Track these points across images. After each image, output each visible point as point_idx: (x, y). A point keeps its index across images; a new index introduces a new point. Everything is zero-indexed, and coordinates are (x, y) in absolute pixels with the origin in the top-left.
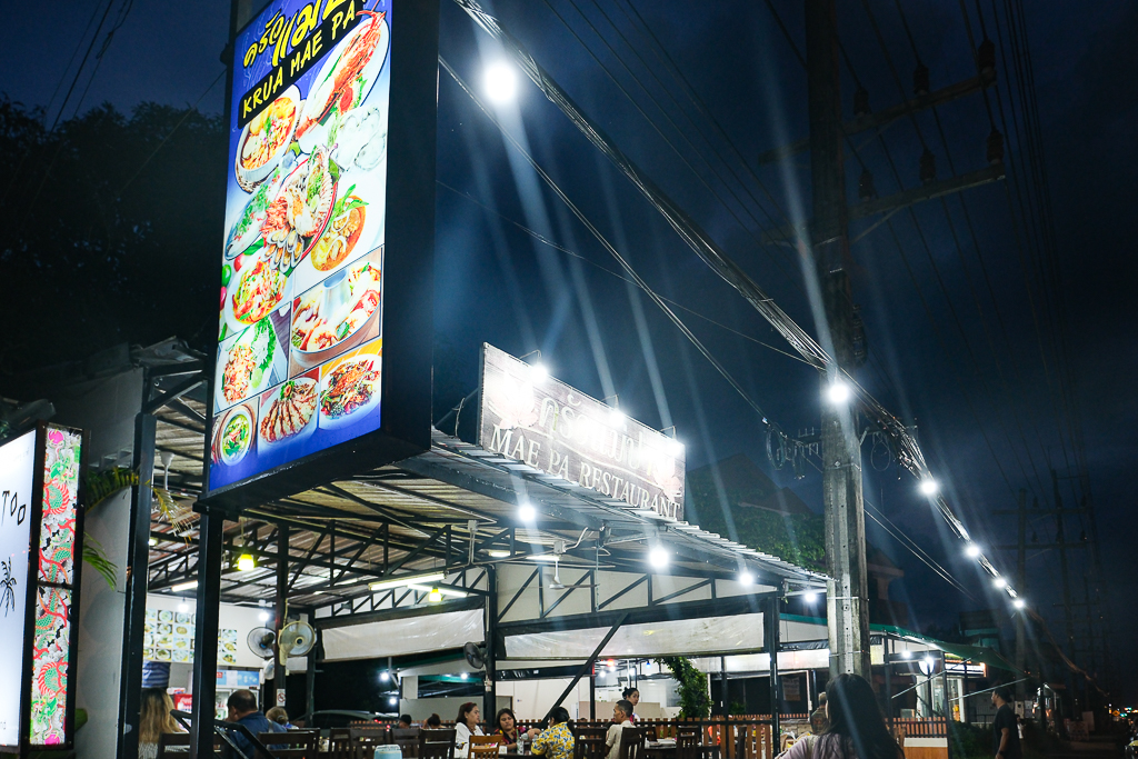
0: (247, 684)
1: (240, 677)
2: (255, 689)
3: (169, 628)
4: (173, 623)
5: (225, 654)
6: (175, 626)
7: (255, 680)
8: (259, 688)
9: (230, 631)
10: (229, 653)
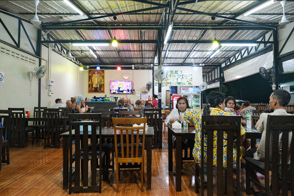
0: (196, 92)
1: (194, 89)
2: (199, 93)
3: (170, 76)
4: (171, 74)
5: (188, 82)
6: (172, 75)
7: (199, 90)
8: (201, 93)
9: (190, 75)
10: (190, 82)
